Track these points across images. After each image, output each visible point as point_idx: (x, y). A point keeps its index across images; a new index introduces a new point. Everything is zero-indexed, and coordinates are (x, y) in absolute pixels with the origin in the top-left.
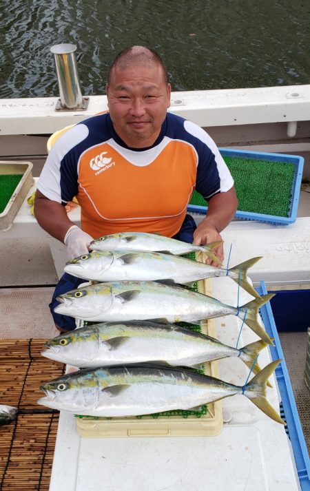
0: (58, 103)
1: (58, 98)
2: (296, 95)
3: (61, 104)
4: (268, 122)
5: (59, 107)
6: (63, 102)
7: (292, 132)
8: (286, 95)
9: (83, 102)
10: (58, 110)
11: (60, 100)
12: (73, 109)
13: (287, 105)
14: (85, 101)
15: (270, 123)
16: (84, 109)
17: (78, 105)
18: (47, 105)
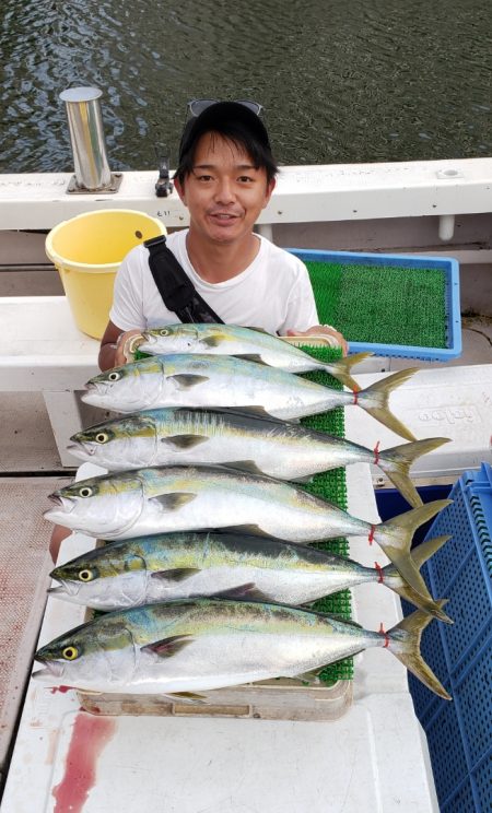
0: (72, 181)
1: (71, 175)
2: (452, 174)
3: (77, 183)
4: (408, 215)
5: (74, 187)
6: (80, 180)
7: (447, 232)
8: (437, 173)
9: (112, 180)
10: (71, 191)
11: (75, 177)
12: (94, 191)
13: (437, 188)
14: (116, 179)
15: (411, 218)
16: (113, 191)
17: (104, 185)
18: (55, 184)
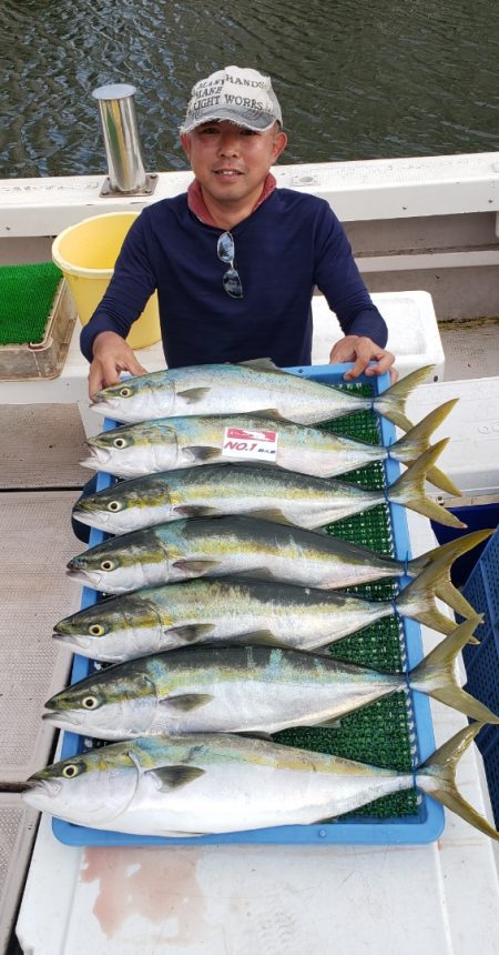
0: (105, 184)
1: (105, 177)
3: (110, 186)
5: (108, 190)
6: (114, 182)
9: (147, 182)
10: (104, 195)
11: (109, 179)
12: (129, 194)
13: (493, 183)
14: (151, 180)
16: (148, 193)
17: (138, 187)
18: (89, 187)
